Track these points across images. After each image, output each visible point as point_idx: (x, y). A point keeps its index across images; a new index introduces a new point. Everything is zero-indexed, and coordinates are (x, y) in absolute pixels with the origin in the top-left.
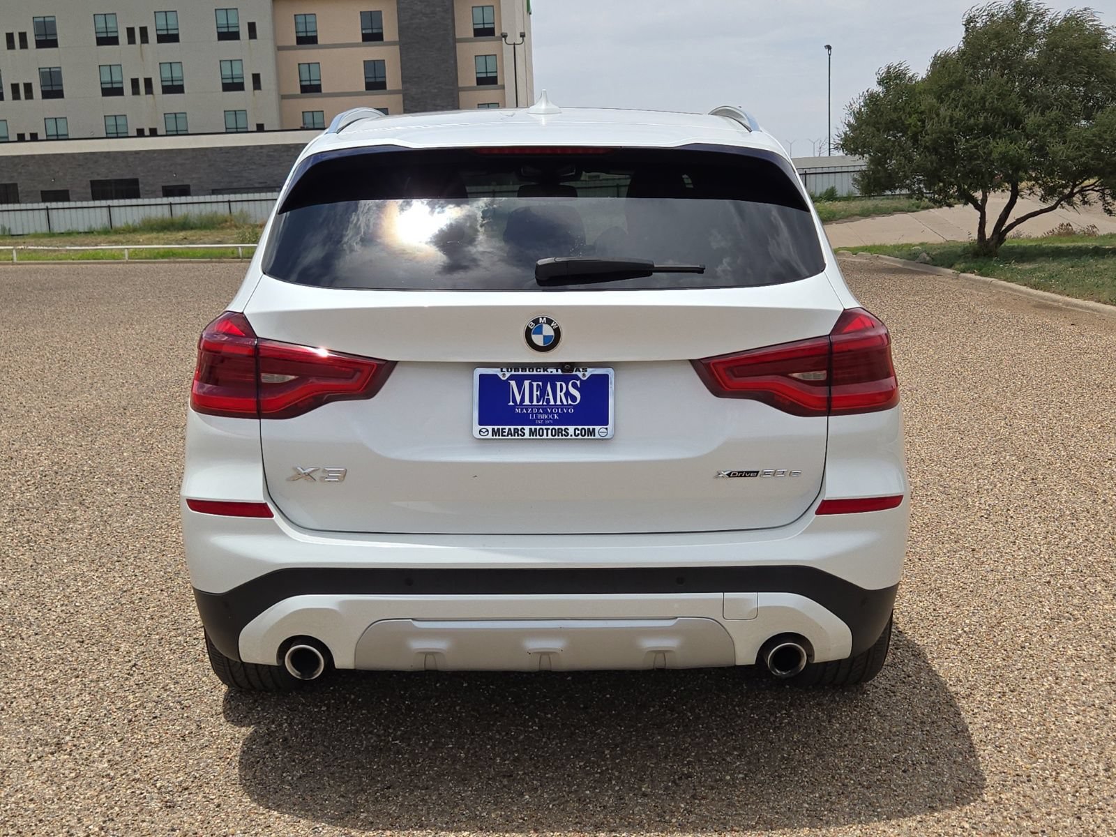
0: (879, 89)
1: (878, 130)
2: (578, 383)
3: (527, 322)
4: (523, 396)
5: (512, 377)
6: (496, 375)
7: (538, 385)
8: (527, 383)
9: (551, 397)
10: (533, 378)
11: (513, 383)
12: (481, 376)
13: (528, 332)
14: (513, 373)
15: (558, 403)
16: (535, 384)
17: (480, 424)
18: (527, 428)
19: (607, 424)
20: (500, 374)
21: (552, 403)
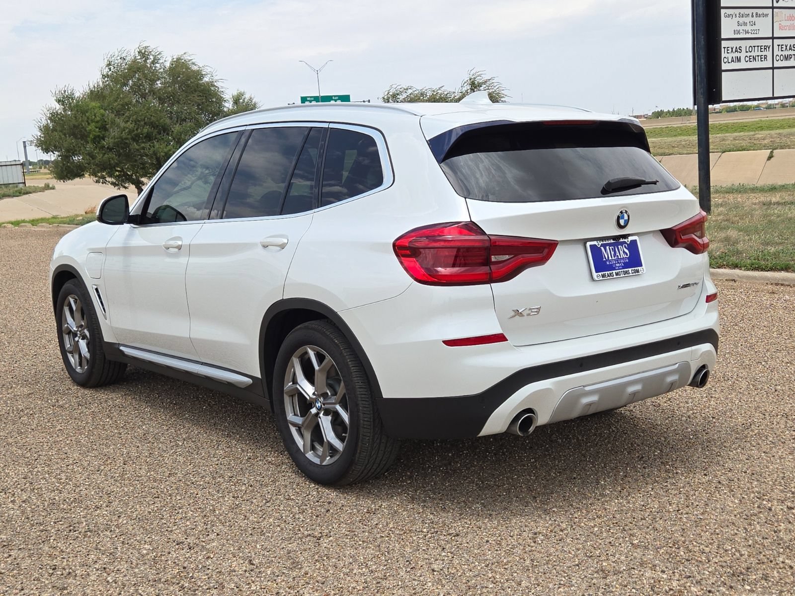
0: (58, 107)
1: (65, 135)
2: (626, 245)
3: (618, 213)
4: (608, 254)
5: (602, 245)
6: (595, 245)
7: (612, 248)
8: (608, 247)
9: (618, 254)
10: (610, 245)
11: (602, 248)
12: (590, 246)
13: (618, 218)
14: (602, 243)
15: (622, 257)
16: (611, 248)
17: (596, 272)
18: (614, 272)
19: (642, 266)
20: (597, 244)
21: (619, 257)
